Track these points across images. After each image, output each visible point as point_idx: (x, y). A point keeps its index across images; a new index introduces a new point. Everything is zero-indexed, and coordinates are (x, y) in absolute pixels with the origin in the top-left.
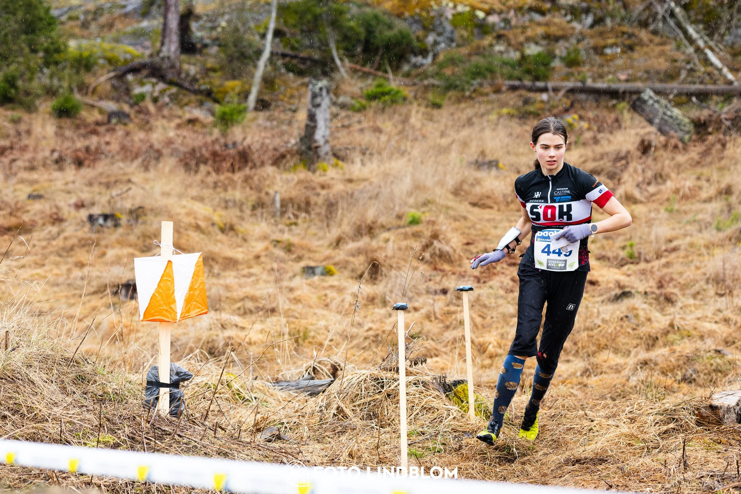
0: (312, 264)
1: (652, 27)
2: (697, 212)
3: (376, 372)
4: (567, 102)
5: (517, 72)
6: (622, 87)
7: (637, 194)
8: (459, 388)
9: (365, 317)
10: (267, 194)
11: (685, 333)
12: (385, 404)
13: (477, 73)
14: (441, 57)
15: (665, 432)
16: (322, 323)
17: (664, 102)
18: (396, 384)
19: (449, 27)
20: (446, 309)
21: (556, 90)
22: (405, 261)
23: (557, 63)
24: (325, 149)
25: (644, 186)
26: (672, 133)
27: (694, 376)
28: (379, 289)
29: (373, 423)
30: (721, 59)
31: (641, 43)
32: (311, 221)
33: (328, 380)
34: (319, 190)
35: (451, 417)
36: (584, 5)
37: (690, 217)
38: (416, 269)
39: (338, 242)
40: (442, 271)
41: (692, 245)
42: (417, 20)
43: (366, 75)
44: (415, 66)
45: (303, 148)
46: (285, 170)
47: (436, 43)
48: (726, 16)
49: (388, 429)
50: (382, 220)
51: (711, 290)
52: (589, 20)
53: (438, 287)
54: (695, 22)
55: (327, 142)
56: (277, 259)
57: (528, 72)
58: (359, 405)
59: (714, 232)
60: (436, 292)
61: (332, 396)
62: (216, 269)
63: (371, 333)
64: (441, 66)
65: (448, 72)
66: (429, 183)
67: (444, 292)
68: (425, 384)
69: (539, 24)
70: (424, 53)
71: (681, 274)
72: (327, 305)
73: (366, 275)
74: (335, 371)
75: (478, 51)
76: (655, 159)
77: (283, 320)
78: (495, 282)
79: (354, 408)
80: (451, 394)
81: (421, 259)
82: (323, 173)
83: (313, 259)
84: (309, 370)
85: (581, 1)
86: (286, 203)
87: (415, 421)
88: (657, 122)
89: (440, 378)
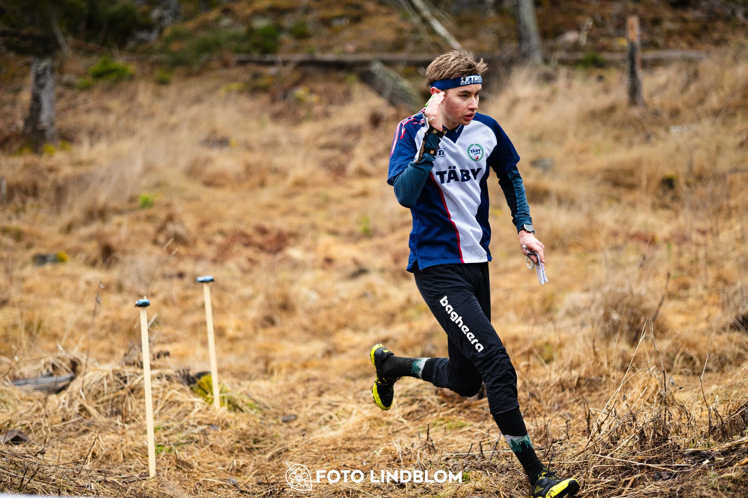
0: (43, 251)
3: (118, 368)
4: (296, 76)
5: (245, 46)
6: (350, 58)
7: (369, 167)
8: (203, 379)
12: (129, 399)
13: (205, 48)
14: (168, 32)
15: (409, 413)
16: (56, 313)
17: (393, 73)
18: (139, 378)
20: (184, 293)
21: (285, 63)
22: (140, 244)
23: (284, 37)
24: (51, 131)
25: (377, 160)
26: (401, 103)
28: (114, 274)
29: (118, 420)
30: (448, 29)
31: (368, 14)
32: (39, 207)
33: (68, 376)
34: (46, 173)
35: (196, 410)
38: (149, 254)
39: (69, 228)
43: (89, 53)
44: (142, 42)
45: (29, 130)
46: (11, 153)
47: (161, 19)
49: (133, 425)
50: (114, 203)
53: (174, 271)
55: (52, 124)
56: (6, 248)
57: (256, 46)
58: (102, 403)
60: (171, 277)
61: (75, 395)
63: (109, 321)
64: (168, 41)
65: (175, 47)
66: (161, 163)
67: (181, 275)
68: (168, 378)
70: (149, 27)
72: (60, 295)
73: (100, 261)
74: (74, 365)
75: (205, 26)
76: (386, 132)
77: (16, 312)
78: (231, 264)
79: (97, 406)
80: (195, 386)
81: (155, 242)
82: (51, 156)
83: (45, 246)
84: (47, 367)
86: (13, 189)
87: (160, 416)
88: (387, 93)
89: (184, 371)
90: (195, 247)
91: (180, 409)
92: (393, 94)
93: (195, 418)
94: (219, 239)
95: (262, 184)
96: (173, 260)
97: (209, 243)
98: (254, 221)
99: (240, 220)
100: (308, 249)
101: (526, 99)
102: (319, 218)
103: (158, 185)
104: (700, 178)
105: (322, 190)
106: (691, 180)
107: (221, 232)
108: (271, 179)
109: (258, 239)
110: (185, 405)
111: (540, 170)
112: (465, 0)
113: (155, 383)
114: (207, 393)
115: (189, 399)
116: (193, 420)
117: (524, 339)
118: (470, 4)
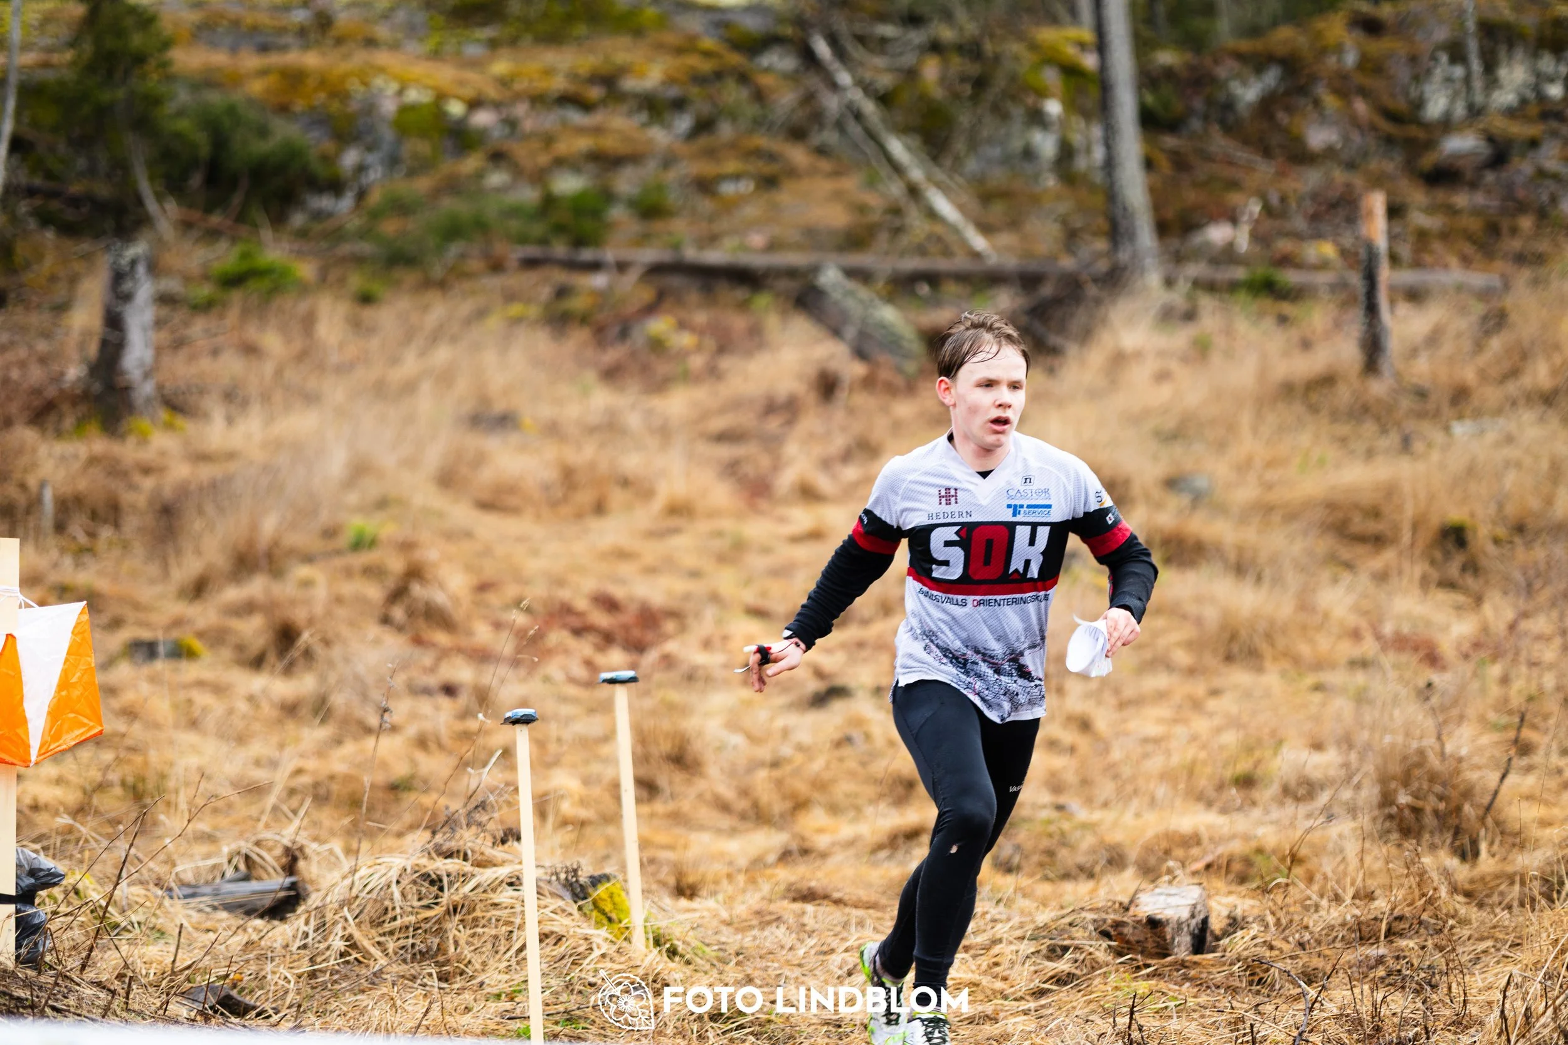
0: (146, 635)
1: (816, 139)
3: (422, 861)
4: (646, 295)
5: (538, 229)
6: (758, 261)
7: (823, 483)
9: (281, 746)
10: (23, 486)
12: (448, 926)
13: (454, 231)
14: (376, 197)
17: (863, 293)
18: (471, 883)
19: (387, 134)
20: (459, 726)
21: (622, 267)
22: (352, 624)
23: (617, 213)
24: (145, 389)
25: (838, 468)
26: (879, 355)
28: (304, 684)
30: (961, 208)
31: (792, 173)
32: (126, 546)
33: (285, 881)
34: (137, 478)
35: (597, 953)
36: (674, 92)
38: (377, 642)
39: (199, 589)
40: (434, 645)
42: (320, 119)
43: (212, 235)
44: (320, 216)
45: (97, 387)
46: (60, 434)
47: (361, 169)
48: (964, 119)
49: (458, 982)
50: (294, 539)
52: (684, 123)
53: (433, 681)
54: (903, 130)
55: (149, 373)
57: (560, 229)
58: (391, 933)
60: (427, 691)
63: (305, 780)
64: (376, 215)
65: (390, 227)
66: (388, 460)
67: (449, 690)
69: (581, 131)
70: (335, 187)
72: (194, 724)
73: (271, 657)
74: (291, 859)
75: (453, 186)
76: (851, 412)
77: (106, 756)
78: (554, 669)
79: (382, 939)
80: (587, 904)
81: (386, 620)
82: (143, 441)
83: (148, 625)
84: (235, 861)
85: (670, 81)
86: (67, 506)
87: (518, 963)
88: (850, 332)
89: (567, 872)
90: (469, 633)
91: (561, 949)
92: (864, 335)
93: (596, 971)
94: (519, 619)
95: (600, 508)
96: (428, 659)
97: (498, 626)
98: (589, 585)
99: (560, 582)
100: (707, 644)
101: (1138, 355)
102: (726, 581)
103: (382, 504)
104: (1520, 528)
105: (727, 524)
106: (1501, 532)
107: (522, 605)
108: (617, 497)
109: (601, 619)
110: (571, 942)
111: (1185, 500)
112: (995, 152)
113: (505, 894)
114: (610, 920)
115: (579, 931)
116: (591, 974)
117: (1211, 839)
118: (1006, 160)
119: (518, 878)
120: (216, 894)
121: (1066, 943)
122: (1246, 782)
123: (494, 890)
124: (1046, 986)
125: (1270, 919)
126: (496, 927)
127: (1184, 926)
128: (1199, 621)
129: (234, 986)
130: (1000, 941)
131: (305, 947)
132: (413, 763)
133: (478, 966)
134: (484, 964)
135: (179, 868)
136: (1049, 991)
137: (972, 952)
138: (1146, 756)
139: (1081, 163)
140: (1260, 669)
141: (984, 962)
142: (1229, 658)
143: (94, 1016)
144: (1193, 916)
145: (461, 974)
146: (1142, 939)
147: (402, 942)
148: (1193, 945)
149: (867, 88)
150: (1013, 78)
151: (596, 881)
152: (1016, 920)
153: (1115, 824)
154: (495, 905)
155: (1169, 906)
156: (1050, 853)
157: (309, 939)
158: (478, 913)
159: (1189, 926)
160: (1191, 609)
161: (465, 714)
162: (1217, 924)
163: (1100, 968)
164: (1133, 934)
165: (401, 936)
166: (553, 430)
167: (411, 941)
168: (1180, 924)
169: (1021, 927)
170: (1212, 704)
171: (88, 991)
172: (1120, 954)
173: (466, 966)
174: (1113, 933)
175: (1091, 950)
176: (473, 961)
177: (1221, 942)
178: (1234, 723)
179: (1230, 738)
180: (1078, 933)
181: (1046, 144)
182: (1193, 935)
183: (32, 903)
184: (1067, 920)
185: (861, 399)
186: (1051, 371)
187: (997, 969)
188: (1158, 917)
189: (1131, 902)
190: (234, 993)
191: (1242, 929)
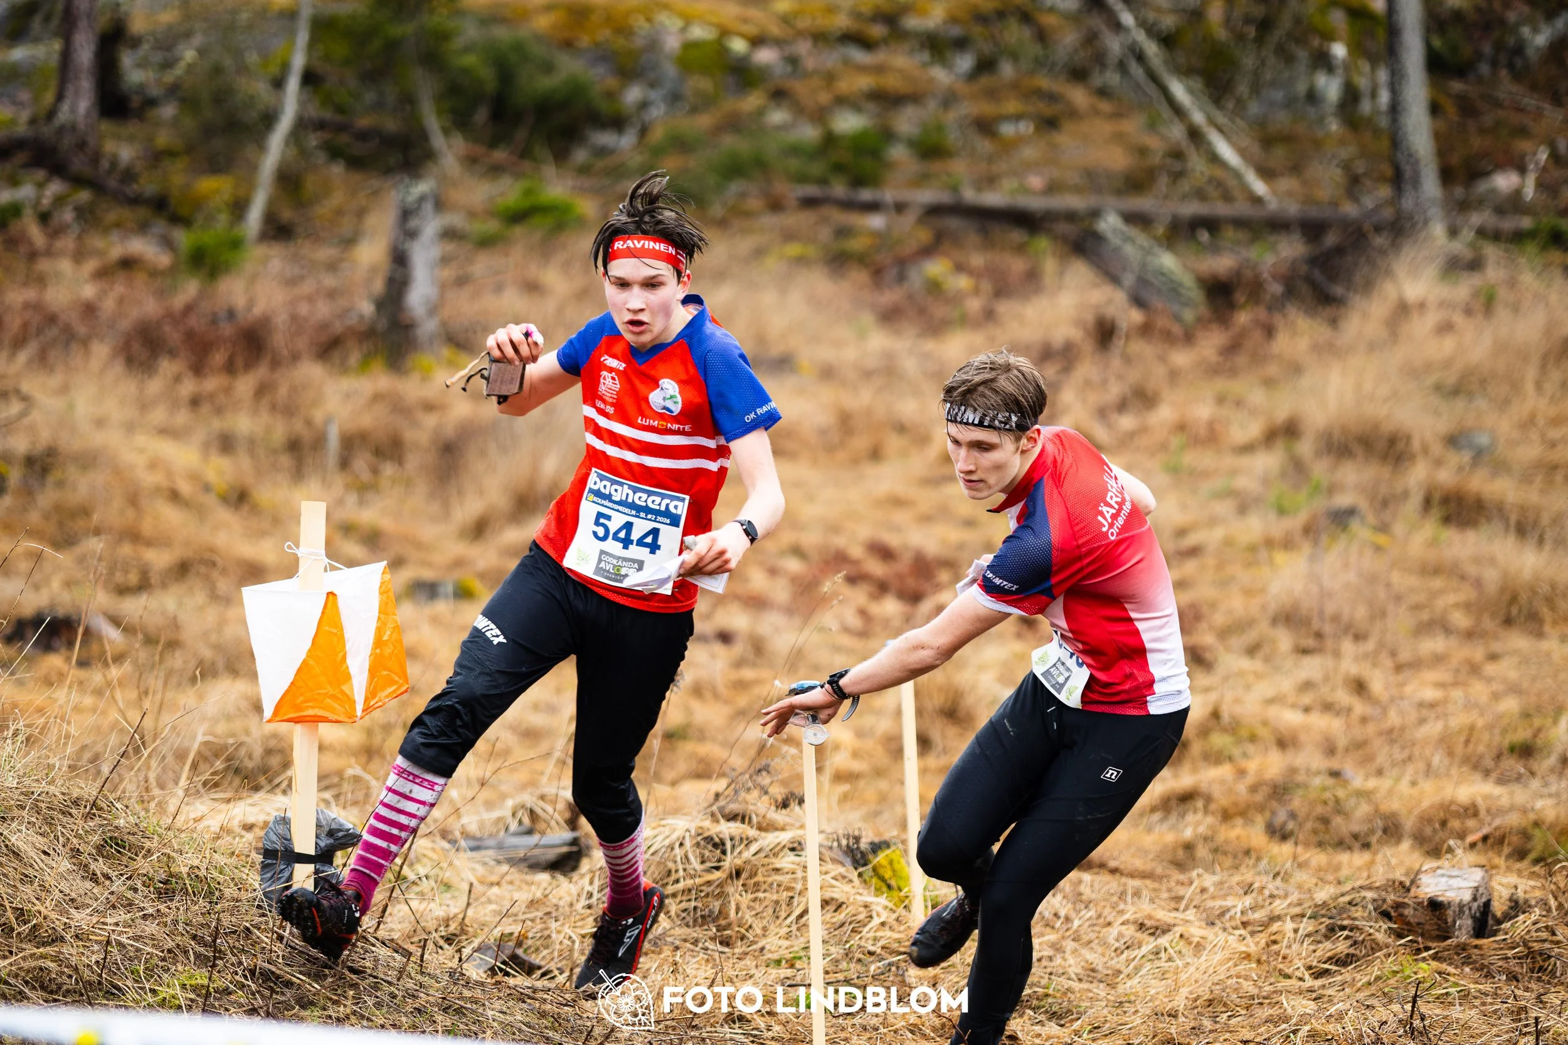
0: (428, 575)
1: (1097, 80)
2: (1234, 472)
3: (704, 824)
4: (924, 236)
5: (817, 168)
6: (1035, 203)
7: (1101, 433)
8: (881, 858)
10: (309, 423)
11: (1244, 733)
13: (734, 169)
14: (658, 134)
17: (1142, 239)
18: (754, 848)
19: (670, 70)
20: (735, 675)
21: (900, 207)
23: (898, 153)
24: (428, 327)
25: (1114, 417)
26: (1157, 303)
27: (1291, 825)
30: (1242, 152)
31: (1073, 114)
32: (408, 483)
34: (420, 415)
35: (876, 921)
36: (956, 31)
37: (1219, 483)
39: (479, 529)
41: (1228, 542)
42: (604, 55)
43: (496, 171)
44: (603, 152)
45: (383, 324)
46: (344, 369)
47: (644, 105)
48: (1248, 61)
51: (1284, 640)
52: (965, 62)
54: (1185, 72)
55: (433, 310)
57: (839, 168)
59: (1272, 516)
62: (223, 585)
64: (658, 152)
65: (671, 165)
67: (725, 637)
69: (862, 69)
70: (617, 123)
71: (1213, 605)
75: (734, 124)
76: (1127, 360)
78: (829, 619)
80: (867, 870)
82: (426, 378)
83: (429, 565)
84: (519, 814)
85: (953, 20)
86: (351, 443)
87: (798, 929)
88: (1129, 279)
89: (848, 837)
90: (746, 580)
91: (841, 917)
92: (1142, 281)
93: (876, 939)
94: (793, 565)
95: (876, 454)
97: (773, 572)
98: (865, 532)
99: (835, 529)
101: (1422, 306)
107: (797, 551)
108: (893, 443)
109: (876, 568)
110: (851, 909)
111: (1466, 457)
112: (1278, 95)
113: (786, 859)
114: (889, 887)
115: (858, 897)
116: (871, 942)
117: (1488, 811)
118: (1290, 103)
119: (800, 844)
120: (500, 847)
121: (1346, 923)
122: (1525, 751)
123: (776, 855)
124: (1326, 966)
125: (1553, 903)
126: (778, 892)
127: (1466, 910)
128: (1478, 583)
129: (519, 944)
130: (1278, 918)
131: (589, 907)
132: (688, 711)
133: (759, 931)
134: (765, 929)
135: (465, 820)
136: (1327, 971)
137: (1250, 928)
138: (1422, 721)
139: (1366, 107)
140: (1540, 635)
141: (1263, 939)
142: (1508, 622)
143: (389, 979)
144: (1475, 899)
145: (742, 939)
146: (1422, 921)
147: (684, 905)
148: (1474, 929)
149: (1151, 31)
150: (1298, 21)
151: (876, 848)
152: (1294, 897)
153: (1391, 792)
154: (777, 870)
155: (1451, 888)
156: (1325, 821)
157: (594, 900)
158: (759, 878)
159: (1470, 909)
160: (1472, 570)
161: (739, 664)
162: (1499, 907)
163: (1381, 949)
164: (1414, 916)
165: (685, 898)
166: (828, 373)
167: (693, 904)
168: (1461, 906)
169: (1300, 904)
170: (1490, 669)
171: (383, 952)
172: (1400, 936)
173: (747, 930)
174: (1393, 914)
175: (1371, 931)
176: (754, 925)
177: (1503, 926)
178: (1514, 689)
179: (1510, 705)
180: (1358, 912)
181: (1331, 88)
182: (1473, 917)
183: (331, 863)
184: (1347, 898)
185: (1139, 347)
186: (1334, 322)
187: (1275, 947)
188: (1441, 899)
189: (1413, 882)
190: (520, 952)
191: (1524, 912)
